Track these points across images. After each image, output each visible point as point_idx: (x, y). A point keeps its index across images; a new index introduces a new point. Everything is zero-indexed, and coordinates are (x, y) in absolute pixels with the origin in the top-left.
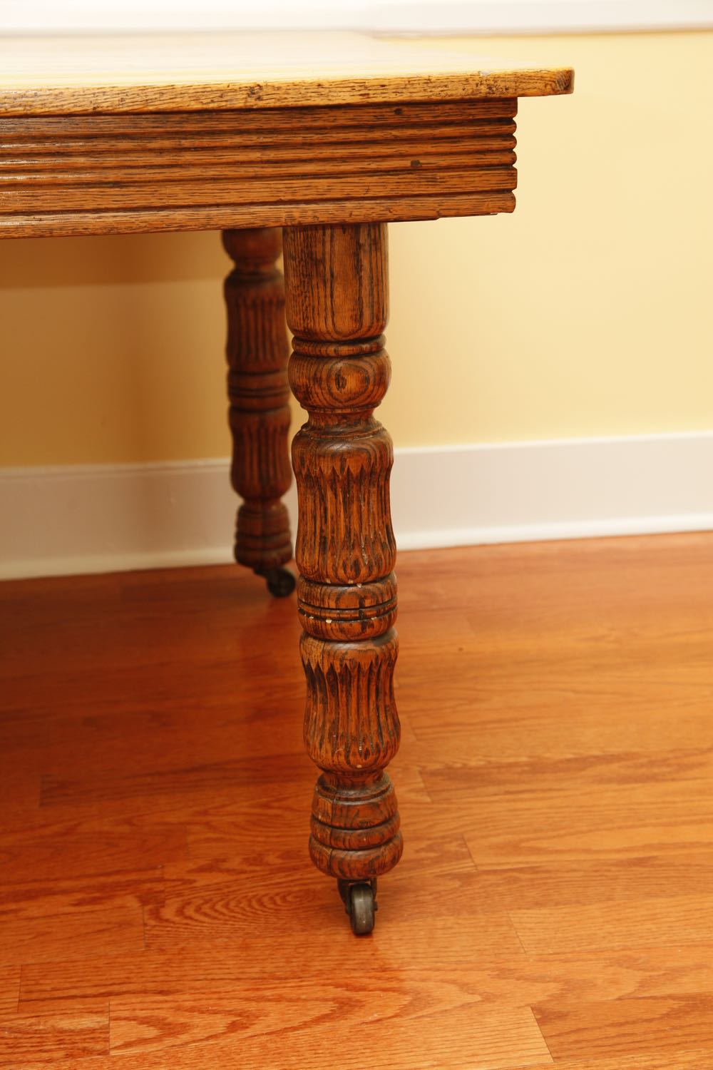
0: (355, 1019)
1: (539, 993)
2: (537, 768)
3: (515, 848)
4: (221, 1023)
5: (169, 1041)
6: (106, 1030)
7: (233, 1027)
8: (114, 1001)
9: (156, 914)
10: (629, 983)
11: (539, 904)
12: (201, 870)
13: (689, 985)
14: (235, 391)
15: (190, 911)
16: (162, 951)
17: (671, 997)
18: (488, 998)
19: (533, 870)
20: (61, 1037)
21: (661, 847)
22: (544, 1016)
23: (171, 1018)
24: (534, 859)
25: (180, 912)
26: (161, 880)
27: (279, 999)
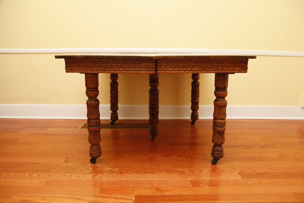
0: (215, 172)
1: (239, 171)
2: (233, 146)
3: (232, 155)
4: (199, 172)
5: (192, 173)
6: (184, 171)
7: (200, 172)
8: (184, 168)
9: (187, 159)
10: (250, 171)
11: (236, 161)
12: (192, 154)
13: (258, 172)
14: (192, 97)
15: (191, 159)
16: (189, 163)
17: (255, 173)
18: (232, 171)
19: (235, 158)
20: (179, 171)
21: (251, 156)
22: (240, 174)
23: (192, 170)
24: (235, 156)
25: (190, 159)
26: (187, 155)
27: (205, 169)
